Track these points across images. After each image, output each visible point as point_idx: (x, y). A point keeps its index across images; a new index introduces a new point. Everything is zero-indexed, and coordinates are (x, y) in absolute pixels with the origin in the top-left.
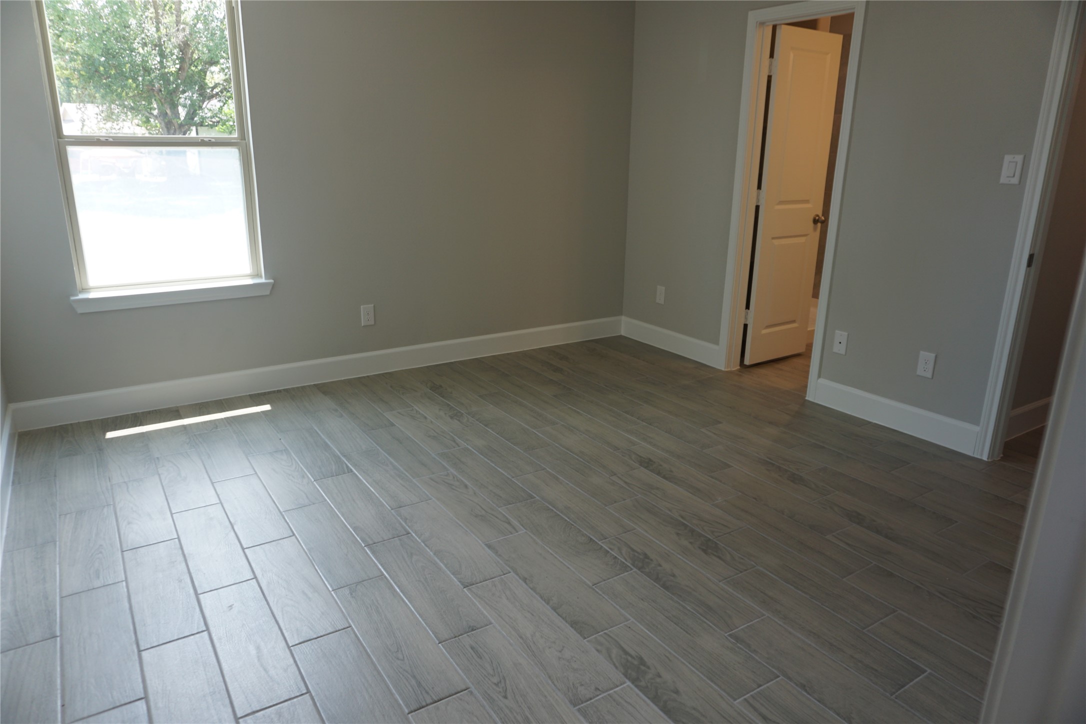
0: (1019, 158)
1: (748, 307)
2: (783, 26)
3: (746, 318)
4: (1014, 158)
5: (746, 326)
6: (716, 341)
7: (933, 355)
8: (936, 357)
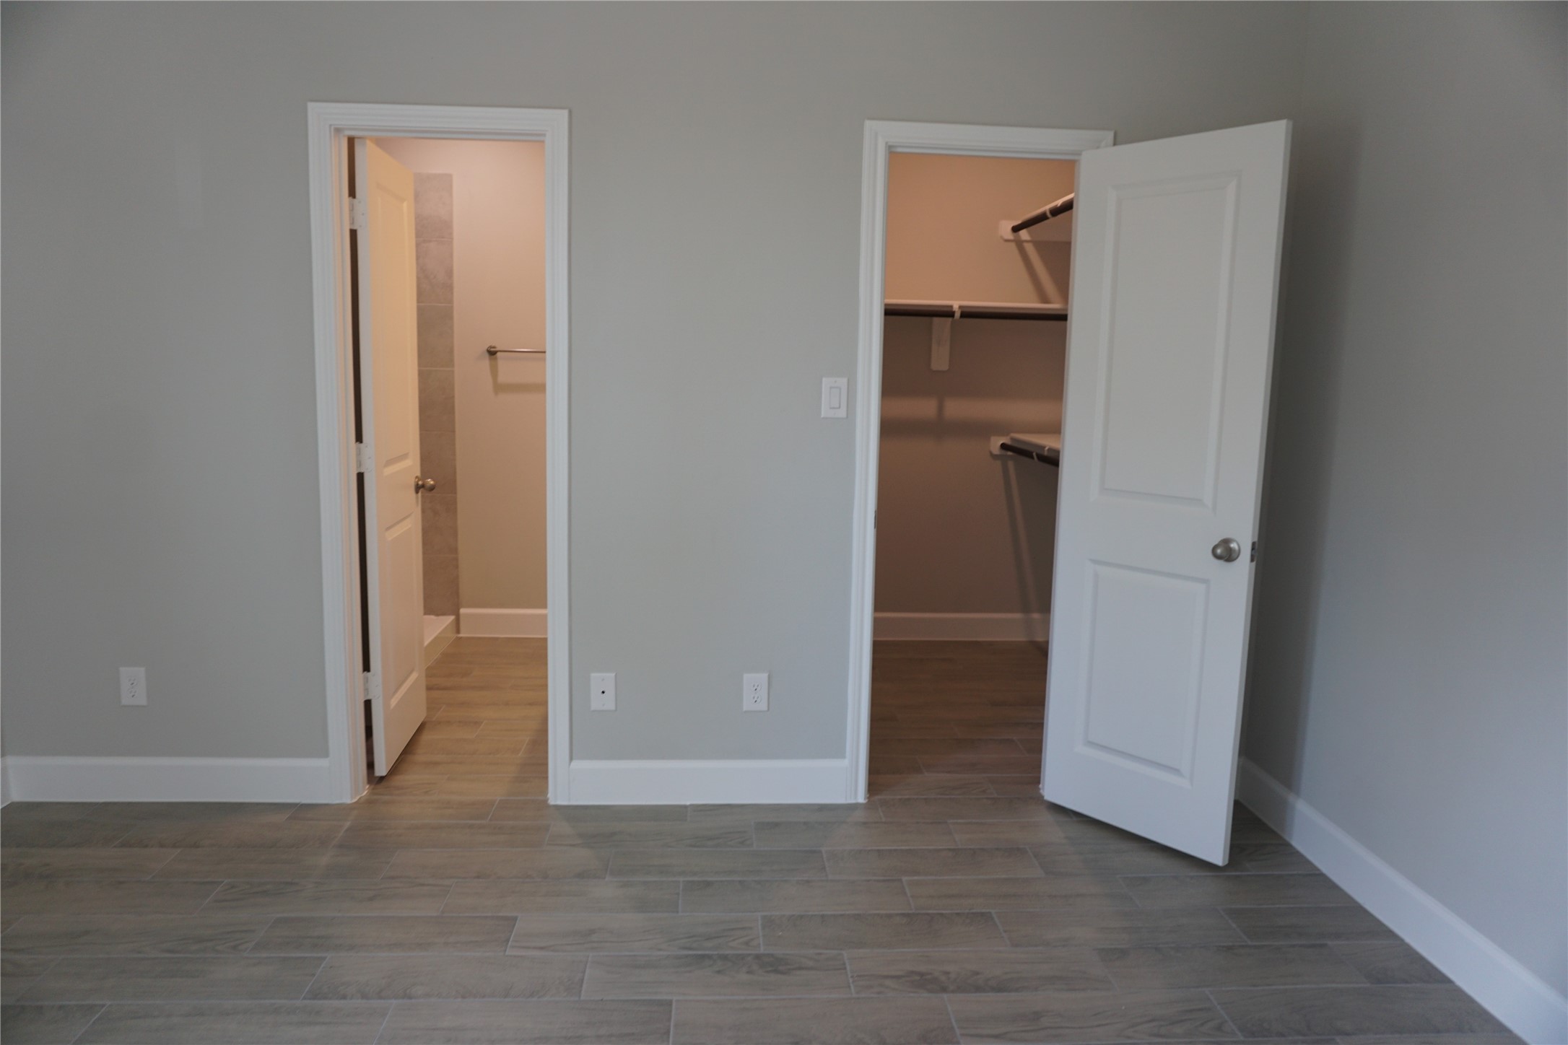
0: (843, 382)
1: (366, 667)
2: (368, 142)
3: (366, 690)
4: (836, 382)
5: (368, 704)
6: (323, 752)
7: (765, 675)
8: (769, 677)
